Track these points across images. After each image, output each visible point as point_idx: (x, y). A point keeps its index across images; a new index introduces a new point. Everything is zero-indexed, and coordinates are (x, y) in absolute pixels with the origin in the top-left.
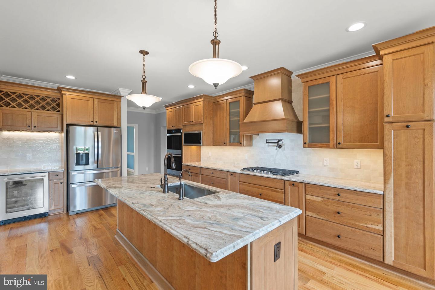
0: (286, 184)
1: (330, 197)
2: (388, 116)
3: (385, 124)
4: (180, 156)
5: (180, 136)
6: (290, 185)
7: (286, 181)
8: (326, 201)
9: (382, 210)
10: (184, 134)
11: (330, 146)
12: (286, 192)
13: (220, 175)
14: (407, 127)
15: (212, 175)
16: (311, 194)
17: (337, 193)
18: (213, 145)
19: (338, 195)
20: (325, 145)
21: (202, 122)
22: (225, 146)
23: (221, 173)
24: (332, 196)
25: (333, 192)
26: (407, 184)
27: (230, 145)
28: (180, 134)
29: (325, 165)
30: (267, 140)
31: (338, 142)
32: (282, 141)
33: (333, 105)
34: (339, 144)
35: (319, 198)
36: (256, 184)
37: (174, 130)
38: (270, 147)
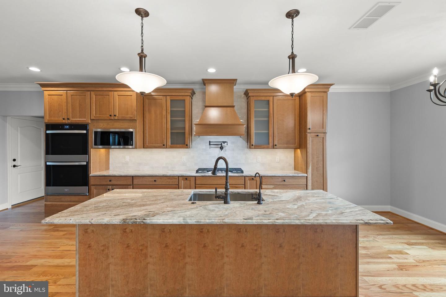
0: (246, 179)
1: (279, 183)
2: (309, 129)
3: (308, 134)
4: (85, 163)
5: (86, 135)
6: (250, 180)
7: (246, 177)
8: (276, 187)
9: (306, 186)
10: (94, 132)
11: (269, 147)
12: (246, 186)
13: (167, 181)
14: (318, 136)
15: (154, 183)
16: (265, 184)
17: (284, 180)
18: (144, 148)
19: (284, 181)
20: (266, 147)
21: (136, 119)
22: (163, 148)
23: (169, 179)
24: (280, 182)
25: (280, 180)
26: (317, 168)
27: (171, 147)
28: (85, 132)
29: (258, 161)
30: (210, 142)
31: (274, 144)
32: (226, 143)
33: (271, 117)
34: (276, 145)
35: (271, 186)
36: (218, 184)
37: (67, 125)
38: (211, 149)
